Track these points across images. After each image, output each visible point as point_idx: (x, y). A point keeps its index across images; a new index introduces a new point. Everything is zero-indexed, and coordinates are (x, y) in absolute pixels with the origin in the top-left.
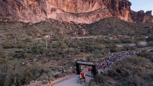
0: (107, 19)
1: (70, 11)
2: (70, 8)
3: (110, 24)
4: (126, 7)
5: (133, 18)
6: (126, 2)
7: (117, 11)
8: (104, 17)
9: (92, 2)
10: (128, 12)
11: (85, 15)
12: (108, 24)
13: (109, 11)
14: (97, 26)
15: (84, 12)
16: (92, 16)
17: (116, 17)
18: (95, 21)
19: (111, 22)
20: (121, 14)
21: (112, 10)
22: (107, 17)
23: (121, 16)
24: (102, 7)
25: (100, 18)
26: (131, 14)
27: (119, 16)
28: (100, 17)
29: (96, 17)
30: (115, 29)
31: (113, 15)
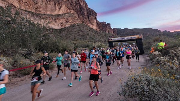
0: (78, 25)
1: (26, 8)
2: (26, 4)
3: (81, 31)
4: (93, 16)
5: (99, 28)
6: (92, 11)
7: (86, 18)
8: (75, 23)
9: (59, 4)
10: (95, 21)
11: (51, 18)
12: (80, 31)
13: (79, 17)
14: (68, 32)
15: (48, 13)
16: (60, 19)
17: (86, 25)
18: (65, 26)
19: (82, 29)
20: (90, 22)
21: (81, 16)
22: (77, 23)
23: (90, 24)
24: (71, 11)
25: (70, 24)
26: (98, 24)
27: (88, 24)
28: (69, 22)
29: (65, 22)
30: (87, 37)
31: (83, 22)
